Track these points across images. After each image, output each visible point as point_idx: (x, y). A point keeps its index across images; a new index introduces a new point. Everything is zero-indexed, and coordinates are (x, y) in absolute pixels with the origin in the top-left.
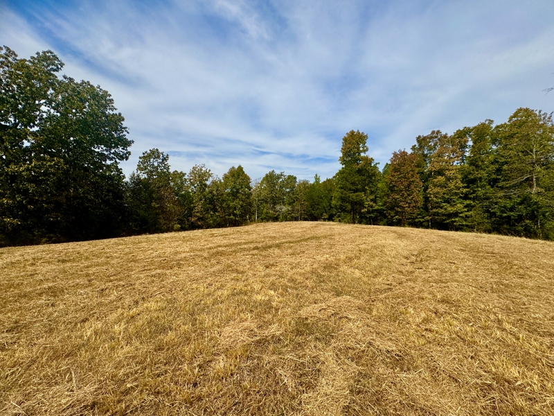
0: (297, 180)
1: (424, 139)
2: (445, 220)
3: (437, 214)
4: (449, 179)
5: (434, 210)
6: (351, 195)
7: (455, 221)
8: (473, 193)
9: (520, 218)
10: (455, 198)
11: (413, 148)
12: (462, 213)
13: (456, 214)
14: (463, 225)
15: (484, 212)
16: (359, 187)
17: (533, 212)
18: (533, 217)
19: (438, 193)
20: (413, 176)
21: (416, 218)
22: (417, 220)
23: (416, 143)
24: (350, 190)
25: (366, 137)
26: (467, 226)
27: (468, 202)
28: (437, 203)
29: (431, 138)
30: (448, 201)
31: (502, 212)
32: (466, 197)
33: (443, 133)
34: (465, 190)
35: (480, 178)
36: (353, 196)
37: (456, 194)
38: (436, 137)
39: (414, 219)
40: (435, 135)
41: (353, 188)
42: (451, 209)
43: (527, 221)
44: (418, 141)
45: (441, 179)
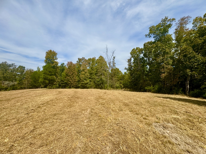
0: (26, 69)
1: (80, 59)
2: (85, 85)
3: (83, 84)
4: (86, 73)
5: (82, 82)
6: (48, 76)
7: (87, 86)
8: (92, 77)
9: (100, 84)
10: (87, 78)
11: (77, 62)
12: (89, 83)
13: (87, 83)
14: (89, 87)
15: (94, 83)
16: (53, 73)
17: (102, 82)
18: (102, 83)
19: (83, 77)
20: (74, 71)
21: (78, 85)
22: (78, 86)
23: (78, 60)
24: (49, 74)
25: (56, 54)
26: (90, 87)
27: (90, 80)
28: (82, 80)
29: (82, 59)
30: (85, 79)
31: (97, 82)
32: (90, 78)
33: (85, 59)
34: (89, 76)
35: (93, 73)
36: (50, 77)
37: (87, 77)
38: (84, 59)
39: (77, 85)
40: (83, 58)
41: (50, 74)
42: (86, 82)
43: (102, 85)
44: (79, 60)
45: (83, 72)
